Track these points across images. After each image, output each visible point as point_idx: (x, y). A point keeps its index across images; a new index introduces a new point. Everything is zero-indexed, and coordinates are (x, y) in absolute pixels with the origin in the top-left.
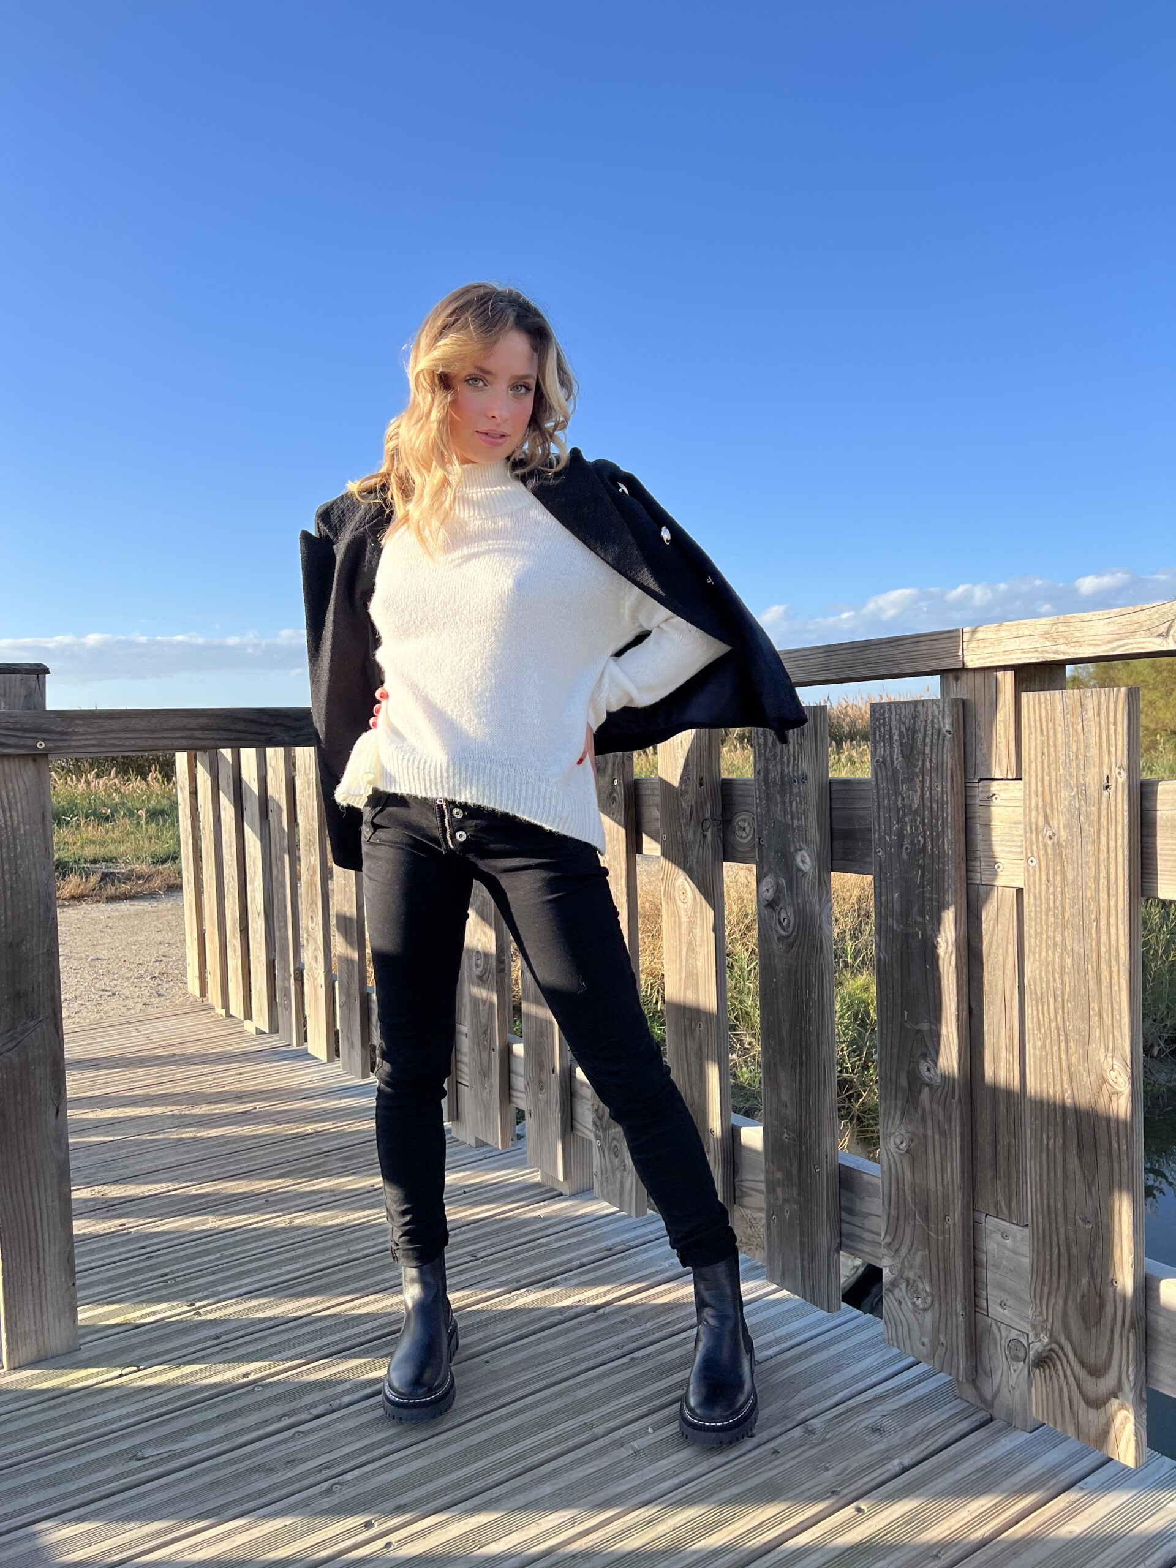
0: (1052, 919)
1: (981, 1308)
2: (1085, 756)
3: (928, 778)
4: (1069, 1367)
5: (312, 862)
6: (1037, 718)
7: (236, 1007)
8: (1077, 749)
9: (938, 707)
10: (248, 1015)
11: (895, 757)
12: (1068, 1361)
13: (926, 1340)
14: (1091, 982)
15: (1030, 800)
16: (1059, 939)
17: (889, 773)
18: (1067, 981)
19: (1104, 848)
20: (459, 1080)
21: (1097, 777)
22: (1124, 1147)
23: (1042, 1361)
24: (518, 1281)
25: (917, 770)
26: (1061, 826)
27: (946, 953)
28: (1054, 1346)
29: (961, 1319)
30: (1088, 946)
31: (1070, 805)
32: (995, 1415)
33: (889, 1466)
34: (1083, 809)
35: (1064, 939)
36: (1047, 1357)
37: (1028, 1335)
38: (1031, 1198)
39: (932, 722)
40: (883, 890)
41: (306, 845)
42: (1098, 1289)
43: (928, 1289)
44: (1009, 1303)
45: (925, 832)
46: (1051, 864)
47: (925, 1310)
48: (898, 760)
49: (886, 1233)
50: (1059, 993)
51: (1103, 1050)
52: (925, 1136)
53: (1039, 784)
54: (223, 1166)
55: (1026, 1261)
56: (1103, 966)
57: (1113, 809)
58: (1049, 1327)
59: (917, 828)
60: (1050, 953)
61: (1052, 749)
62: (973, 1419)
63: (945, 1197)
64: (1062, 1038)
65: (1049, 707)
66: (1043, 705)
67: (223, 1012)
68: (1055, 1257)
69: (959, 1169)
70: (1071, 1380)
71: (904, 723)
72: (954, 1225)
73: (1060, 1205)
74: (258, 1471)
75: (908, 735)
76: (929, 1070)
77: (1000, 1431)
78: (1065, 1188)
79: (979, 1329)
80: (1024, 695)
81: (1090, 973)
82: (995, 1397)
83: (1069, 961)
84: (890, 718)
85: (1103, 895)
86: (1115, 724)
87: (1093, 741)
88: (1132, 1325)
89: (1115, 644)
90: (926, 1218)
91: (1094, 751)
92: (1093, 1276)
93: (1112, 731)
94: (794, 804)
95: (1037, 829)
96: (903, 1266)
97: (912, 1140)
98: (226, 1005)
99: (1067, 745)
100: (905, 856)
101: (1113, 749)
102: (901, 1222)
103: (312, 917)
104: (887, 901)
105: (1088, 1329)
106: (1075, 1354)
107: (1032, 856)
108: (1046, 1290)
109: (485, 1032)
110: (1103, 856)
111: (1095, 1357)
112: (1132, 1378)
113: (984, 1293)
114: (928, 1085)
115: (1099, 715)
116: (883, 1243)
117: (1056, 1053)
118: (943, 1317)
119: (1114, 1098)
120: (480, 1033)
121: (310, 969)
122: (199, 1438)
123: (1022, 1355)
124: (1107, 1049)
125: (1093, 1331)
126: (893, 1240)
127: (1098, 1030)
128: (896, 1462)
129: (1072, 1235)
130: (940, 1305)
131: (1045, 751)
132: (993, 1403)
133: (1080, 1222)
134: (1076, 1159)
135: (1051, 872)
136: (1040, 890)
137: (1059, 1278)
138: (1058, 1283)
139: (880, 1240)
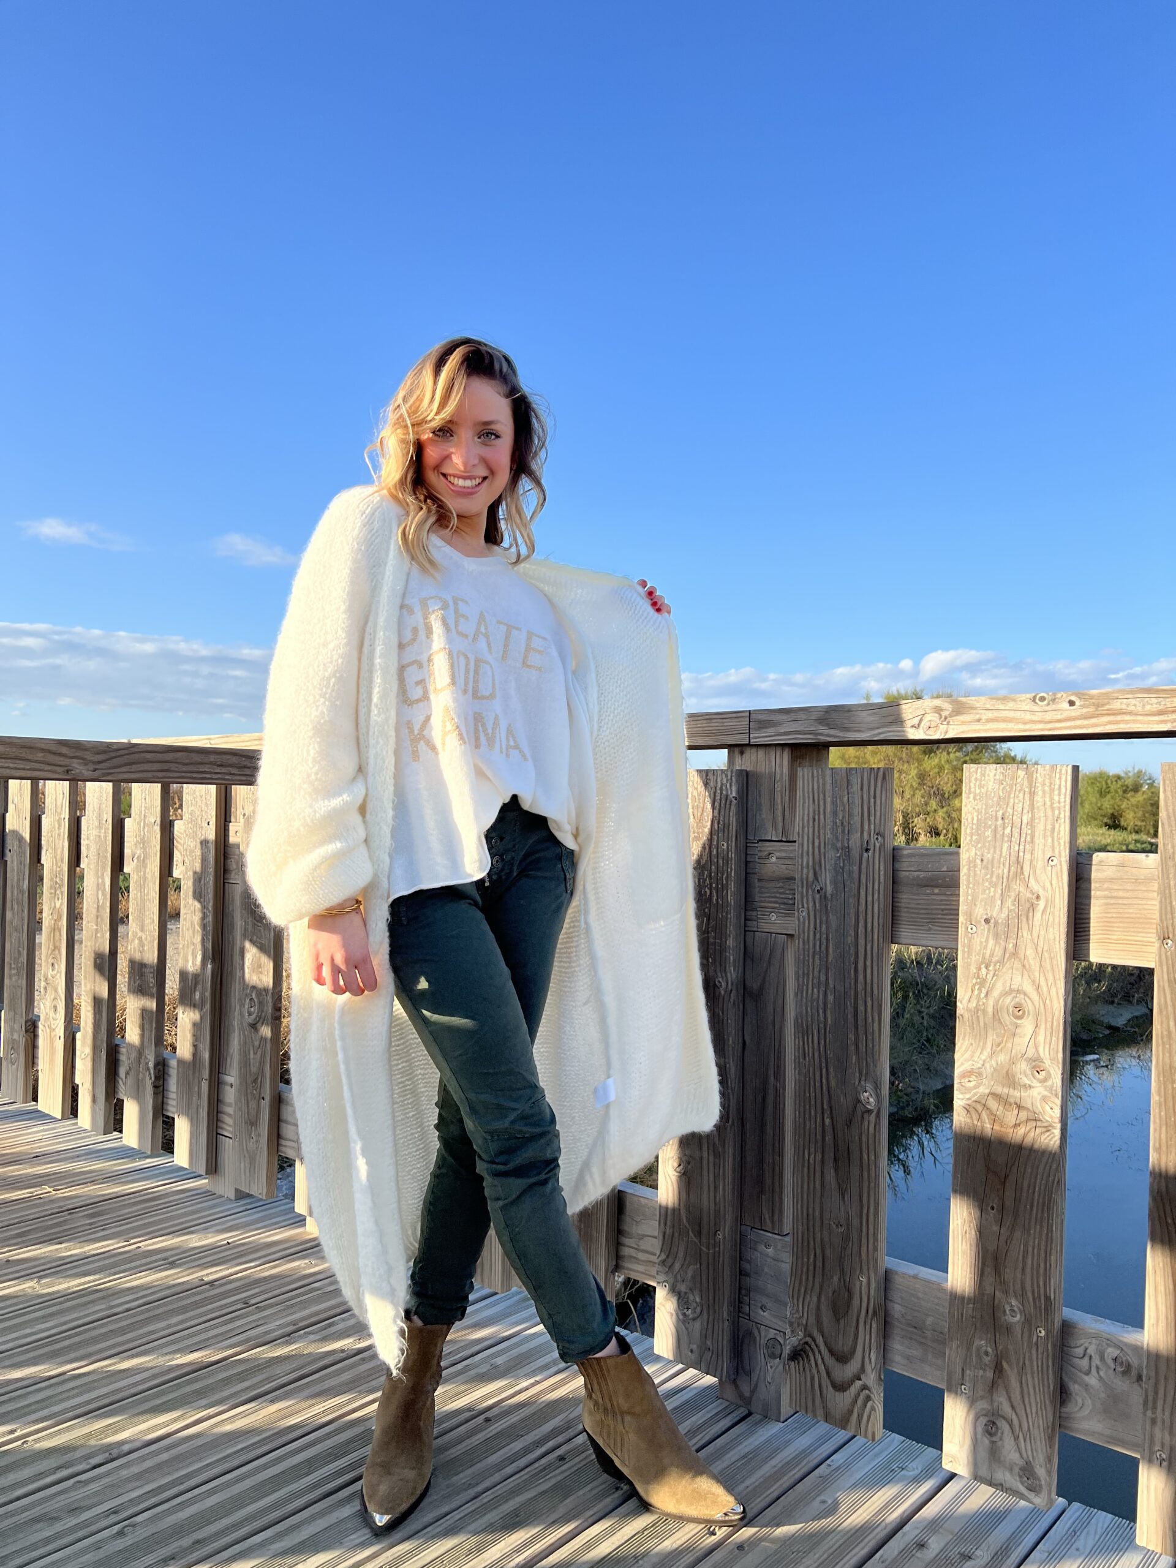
0: (817, 962)
1: (745, 1313)
2: (849, 823)
3: (715, 838)
4: (821, 1356)
5: (58, 905)
6: (811, 790)
8: (843, 817)
9: (727, 776)
12: (820, 1352)
13: (694, 1347)
14: (849, 1017)
15: (802, 858)
16: (823, 978)
18: (829, 1015)
19: (863, 902)
21: (859, 842)
23: (797, 1355)
25: (706, 830)
26: (828, 882)
27: (725, 992)
28: (808, 1339)
29: (727, 1323)
30: (847, 985)
31: (836, 864)
32: (753, 1410)
34: (846, 869)
35: (827, 979)
36: (801, 1350)
37: (784, 1333)
38: (792, 1208)
39: (721, 789)
41: (51, 888)
42: (847, 1284)
43: (698, 1300)
44: (769, 1305)
45: (711, 885)
46: (818, 914)
47: (694, 1319)
49: (661, 1251)
50: (822, 1025)
51: (857, 1075)
52: (701, 1158)
53: (811, 846)
55: (786, 1267)
56: (860, 1002)
57: (871, 868)
58: (804, 1322)
59: (703, 881)
60: (815, 990)
61: (822, 817)
62: (734, 1415)
63: (717, 1212)
64: (824, 1065)
65: (821, 781)
66: (816, 779)
68: (811, 1260)
69: (730, 1187)
70: (822, 1368)
71: (696, 789)
72: (724, 1238)
73: (817, 1213)
74: (41, 1521)
75: (699, 799)
77: (756, 1424)
78: (822, 1195)
79: (743, 1333)
80: (796, 768)
81: (849, 1008)
82: (753, 1392)
83: (831, 998)
85: (862, 942)
86: (875, 797)
87: (857, 811)
88: (875, 1313)
89: (877, 731)
90: (699, 1234)
91: (857, 819)
92: (843, 1272)
93: (872, 803)
95: (807, 884)
96: (676, 1280)
97: (689, 1163)
99: (835, 813)
101: (872, 818)
102: (676, 1240)
103: (53, 964)
105: (838, 1320)
106: (826, 1344)
107: (803, 907)
108: (803, 1289)
109: (255, 1081)
110: (862, 908)
111: (840, 1346)
112: (873, 1360)
113: (747, 1298)
115: (862, 789)
116: (657, 1261)
117: (818, 1079)
118: (710, 1326)
119: (866, 1116)
120: (249, 1081)
121: (47, 1019)
123: (778, 1352)
124: (861, 1073)
125: (842, 1322)
126: (668, 1257)
127: (854, 1057)
129: (826, 1239)
130: (708, 1313)
131: (817, 817)
132: (751, 1397)
133: (834, 1226)
134: (833, 1171)
135: (818, 921)
136: (808, 936)
137: (814, 1277)
138: (813, 1282)
139: (654, 1259)
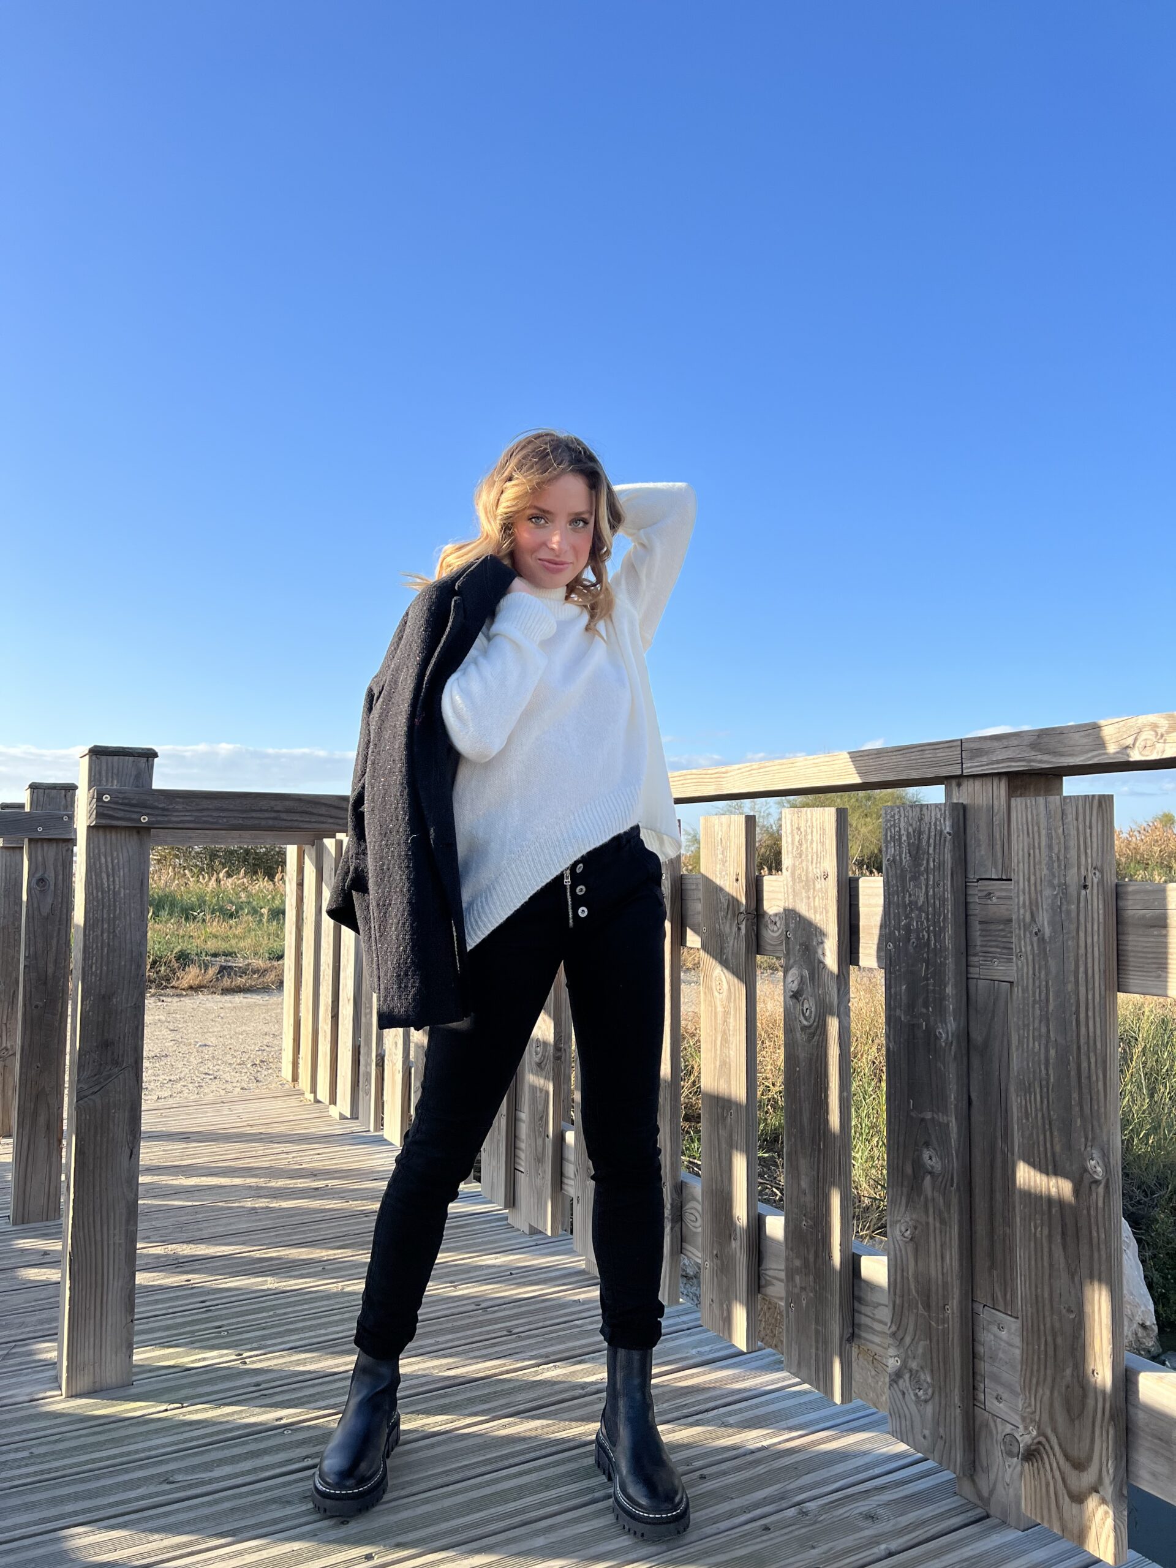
0: (1038, 1012)
1: (980, 1402)
2: (1066, 857)
3: (931, 877)
4: (1054, 1460)
6: (1024, 822)
7: (323, 1093)
8: (1059, 851)
9: (940, 810)
10: (333, 1101)
11: (904, 856)
12: (1054, 1455)
13: (927, 1432)
14: (1072, 1073)
15: (1018, 897)
16: (1044, 1030)
17: (898, 872)
18: (1051, 1071)
19: (1082, 944)
20: (518, 1167)
21: (1076, 878)
22: (1103, 1236)
23: (1031, 1455)
24: (547, 1357)
25: (922, 869)
26: (1046, 923)
27: (946, 1044)
28: (1042, 1439)
29: (958, 1410)
30: (1069, 1038)
31: (1053, 903)
32: (992, 1513)
33: (875, 1550)
34: (1064, 908)
36: (1035, 1450)
37: (1019, 1429)
38: (1022, 1288)
39: (935, 824)
40: (893, 982)
42: (1080, 1379)
43: (929, 1380)
44: (1005, 1396)
45: (928, 927)
46: (1037, 959)
47: (926, 1401)
48: (906, 859)
49: (892, 1322)
50: (1044, 1083)
51: (1083, 1140)
52: (928, 1224)
53: (1026, 883)
54: (289, 1235)
55: (1017, 1352)
56: (1083, 1057)
57: (1090, 907)
58: (1037, 1419)
59: (922, 923)
60: (1037, 1044)
61: (1037, 851)
62: (969, 1514)
63: (945, 1284)
64: (1047, 1127)
65: (1034, 812)
66: (1029, 810)
67: (311, 1097)
68: (1042, 1348)
69: (957, 1257)
70: (1057, 1474)
71: (911, 825)
72: (953, 1313)
73: (1046, 1295)
74: (276, 1502)
75: (914, 836)
76: (930, 1158)
77: (994, 1527)
78: (1050, 1276)
79: (977, 1423)
80: (1013, 800)
81: (1072, 1064)
82: (992, 1492)
83: (1052, 1052)
84: (899, 819)
85: (1082, 989)
86: (1091, 828)
88: (1112, 1418)
89: (1090, 755)
90: (928, 1307)
91: (1073, 853)
92: (1075, 1366)
93: (1088, 834)
94: (817, 899)
95: (1024, 925)
96: (907, 1356)
97: (915, 1228)
98: (314, 1090)
99: (1050, 847)
100: (911, 950)
101: (1089, 851)
102: (906, 1311)
104: (895, 993)
105: (1072, 1421)
106: (1060, 1445)
107: (1021, 952)
108: (1034, 1380)
109: (541, 1119)
110: (1082, 951)
111: (1078, 1451)
112: (1111, 1471)
113: (982, 1385)
114: (930, 1173)
115: (1077, 820)
116: (888, 1332)
117: (1042, 1143)
118: (942, 1409)
119: (1093, 1187)
120: (537, 1120)
121: (390, 1054)
122: (227, 1470)
123: (1014, 1449)
124: (1086, 1138)
125: (1077, 1422)
126: (898, 1329)
127: (1079, 1121)
128: (883, 1547)
129: (1057, 1325)
130: (940, 1396)
131: (1032, 852)
132: (989, 1499)
133: (1064, 1311)
134: (1061, 1247)
135: (1037, 966)
136: (1027, 982)
137: (1046, 1368)
138: (1045, 1374)
139: (886, 1329)
